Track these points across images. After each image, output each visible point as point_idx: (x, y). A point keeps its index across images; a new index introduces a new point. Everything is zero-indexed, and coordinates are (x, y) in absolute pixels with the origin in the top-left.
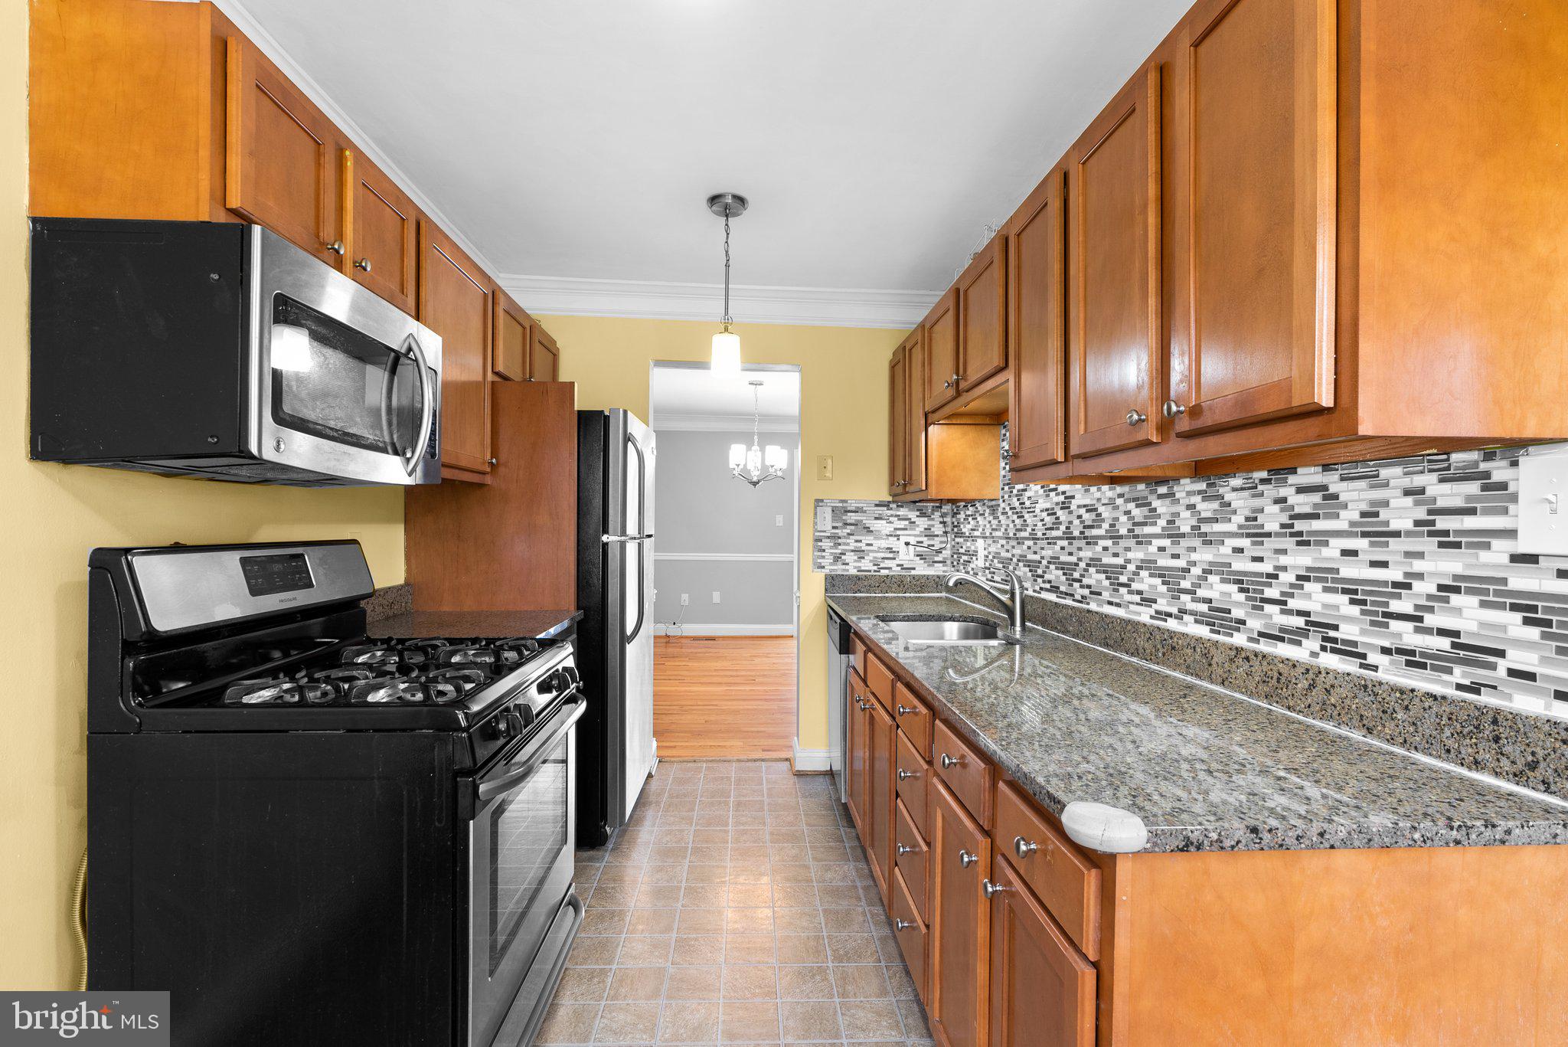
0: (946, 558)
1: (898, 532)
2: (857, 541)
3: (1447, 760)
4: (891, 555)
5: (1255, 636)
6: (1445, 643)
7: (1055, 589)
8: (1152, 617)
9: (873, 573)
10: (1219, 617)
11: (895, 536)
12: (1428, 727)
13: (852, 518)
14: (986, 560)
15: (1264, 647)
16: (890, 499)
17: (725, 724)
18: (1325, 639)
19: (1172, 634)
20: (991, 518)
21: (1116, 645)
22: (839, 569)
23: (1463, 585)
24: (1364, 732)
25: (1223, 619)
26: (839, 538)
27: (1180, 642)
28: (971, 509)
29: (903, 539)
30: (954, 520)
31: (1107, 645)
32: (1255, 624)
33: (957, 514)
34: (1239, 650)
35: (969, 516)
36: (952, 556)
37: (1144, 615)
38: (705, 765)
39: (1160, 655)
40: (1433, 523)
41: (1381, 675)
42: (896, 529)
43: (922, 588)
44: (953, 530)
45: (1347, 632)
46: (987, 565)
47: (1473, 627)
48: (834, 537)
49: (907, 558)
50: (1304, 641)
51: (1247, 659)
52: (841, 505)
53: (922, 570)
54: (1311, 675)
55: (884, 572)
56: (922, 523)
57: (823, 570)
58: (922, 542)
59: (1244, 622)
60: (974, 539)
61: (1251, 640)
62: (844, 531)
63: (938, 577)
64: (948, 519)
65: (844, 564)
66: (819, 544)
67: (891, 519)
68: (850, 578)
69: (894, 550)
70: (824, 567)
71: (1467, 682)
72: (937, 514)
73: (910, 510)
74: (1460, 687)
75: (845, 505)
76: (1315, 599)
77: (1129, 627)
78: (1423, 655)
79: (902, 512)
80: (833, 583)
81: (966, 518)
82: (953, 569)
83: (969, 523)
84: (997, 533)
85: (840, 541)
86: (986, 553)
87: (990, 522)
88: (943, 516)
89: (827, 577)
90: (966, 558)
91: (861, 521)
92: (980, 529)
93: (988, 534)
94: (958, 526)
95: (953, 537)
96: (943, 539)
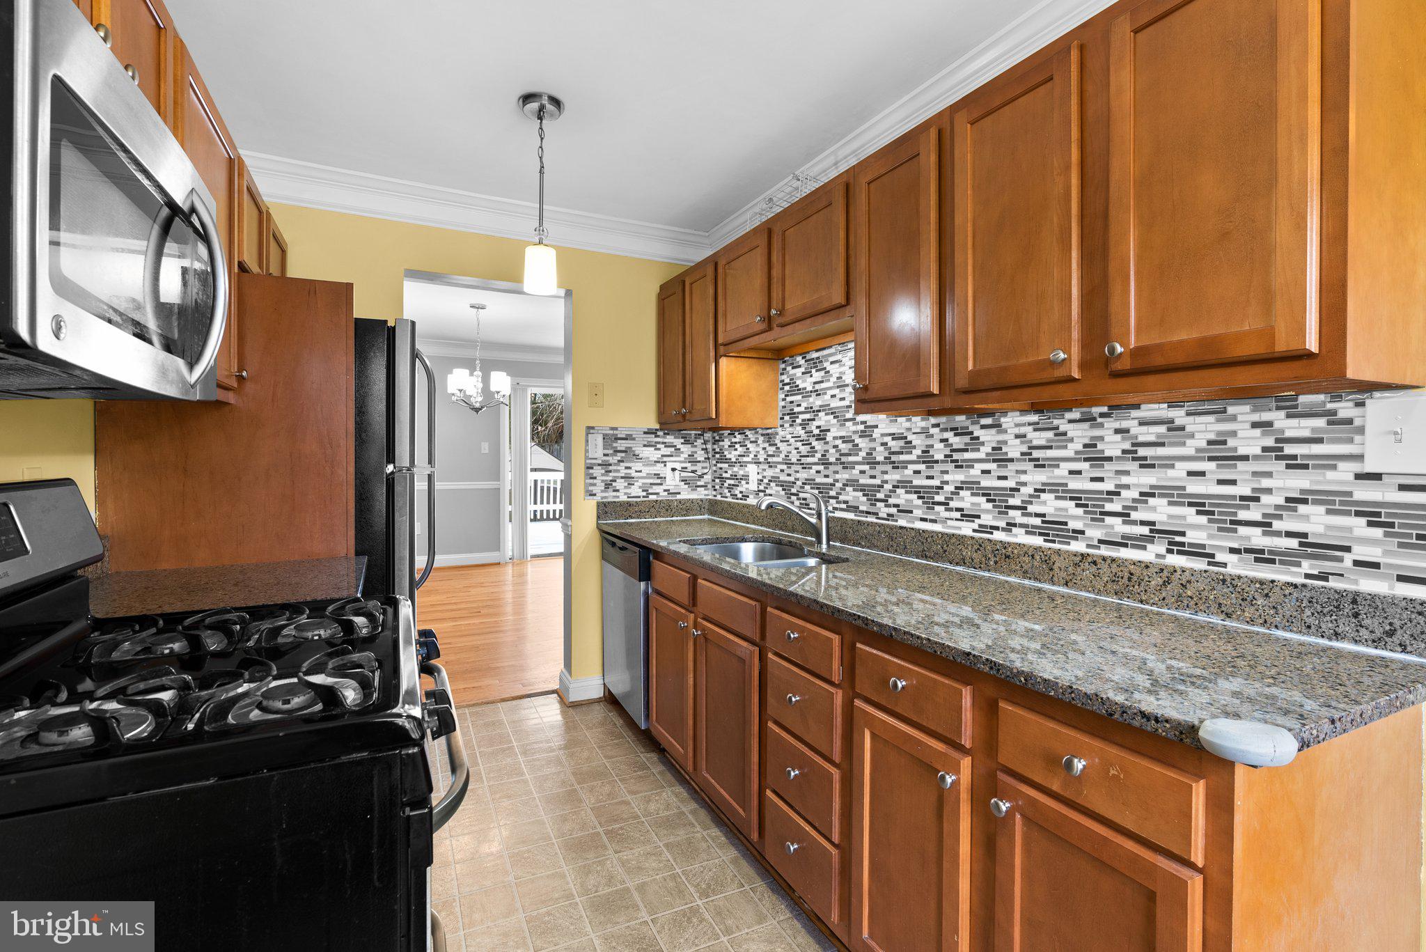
0: (708, 483)
1: (665, 459)
2: (627, 468)
3: (1308, 634)
4: (659, 481)
5: (1096, 543)
6: (1293, 543)
7: (855, 509)
8: (974, 531)
9: (642, 499)
10: (1053, 528)
11: (662, 462)
12: (1289, 608)
13: (621, 445)
14: (759, 484)
15: (1105, 551)
16: (658, 427)
18: (1170, 543)
19: (1005, 545)
20: (766, 445)
21: (937, 556)
22: (610, 496)
23: (1310, 497)
24: (1223, 616)
25: (1062, 530)
26: (610, 465)
27: (1016, 551)
28: (739, 436)
29: (670, 465)
30: (715, 446)
31: (926, 557)
32: (1095, 533)
33: (719, 441)
34: (1084, 556)
35: (736, 443)
36: (714, 481)
37: (966, 529)
39: (992, 563)
40: (1281, 449)
41: (1230, 570)
42: (663, 456)
43: (688, 511)
44: (714, 456)
45: (1192, 537)
46: (762, 488)
47: (1319, 529)
48: (605, 465)
49: (673, 483)
50: (1149, 546)
51: (1095, 563)
52: (611, 432)
53: (686, 495)
54: (1165, 573)
55: (652, 497)
56: (686, 449)
57: (595, 497)
58: (686, 468)
59: (1082, 532)
60: (743, 465)
61: (1089, 546)
62: (615, 458)
63: (702, 500)
64: (709, 446)
65: (614, 491)
66: (591, 471)
67: (658, 446)
68: (621, 504)
69: (661, 476)
70: (595, 495)
71: (1315, 572)
72: (700, 441)
73: (675, 438)
74: (1307, 576)
75: (615, 432)
76: (1160, 511)
77: (953, 540)
78: (1271, 552)
79: (670, 439)
80: (605, 509)
81: (732, 446)
82: (714, 493)
83: (736, 450)
84: (775, 459)
85: (611, 468)
86: (760, 477)
87: (764, 449)
88: (705, 443)
89: (599, 504)
90: (732, 482)
91: (630, 448)
92: (752, 456)
93: (762, 460)
94: (721, 452)
95: (714, 462)
96: (705, 465)
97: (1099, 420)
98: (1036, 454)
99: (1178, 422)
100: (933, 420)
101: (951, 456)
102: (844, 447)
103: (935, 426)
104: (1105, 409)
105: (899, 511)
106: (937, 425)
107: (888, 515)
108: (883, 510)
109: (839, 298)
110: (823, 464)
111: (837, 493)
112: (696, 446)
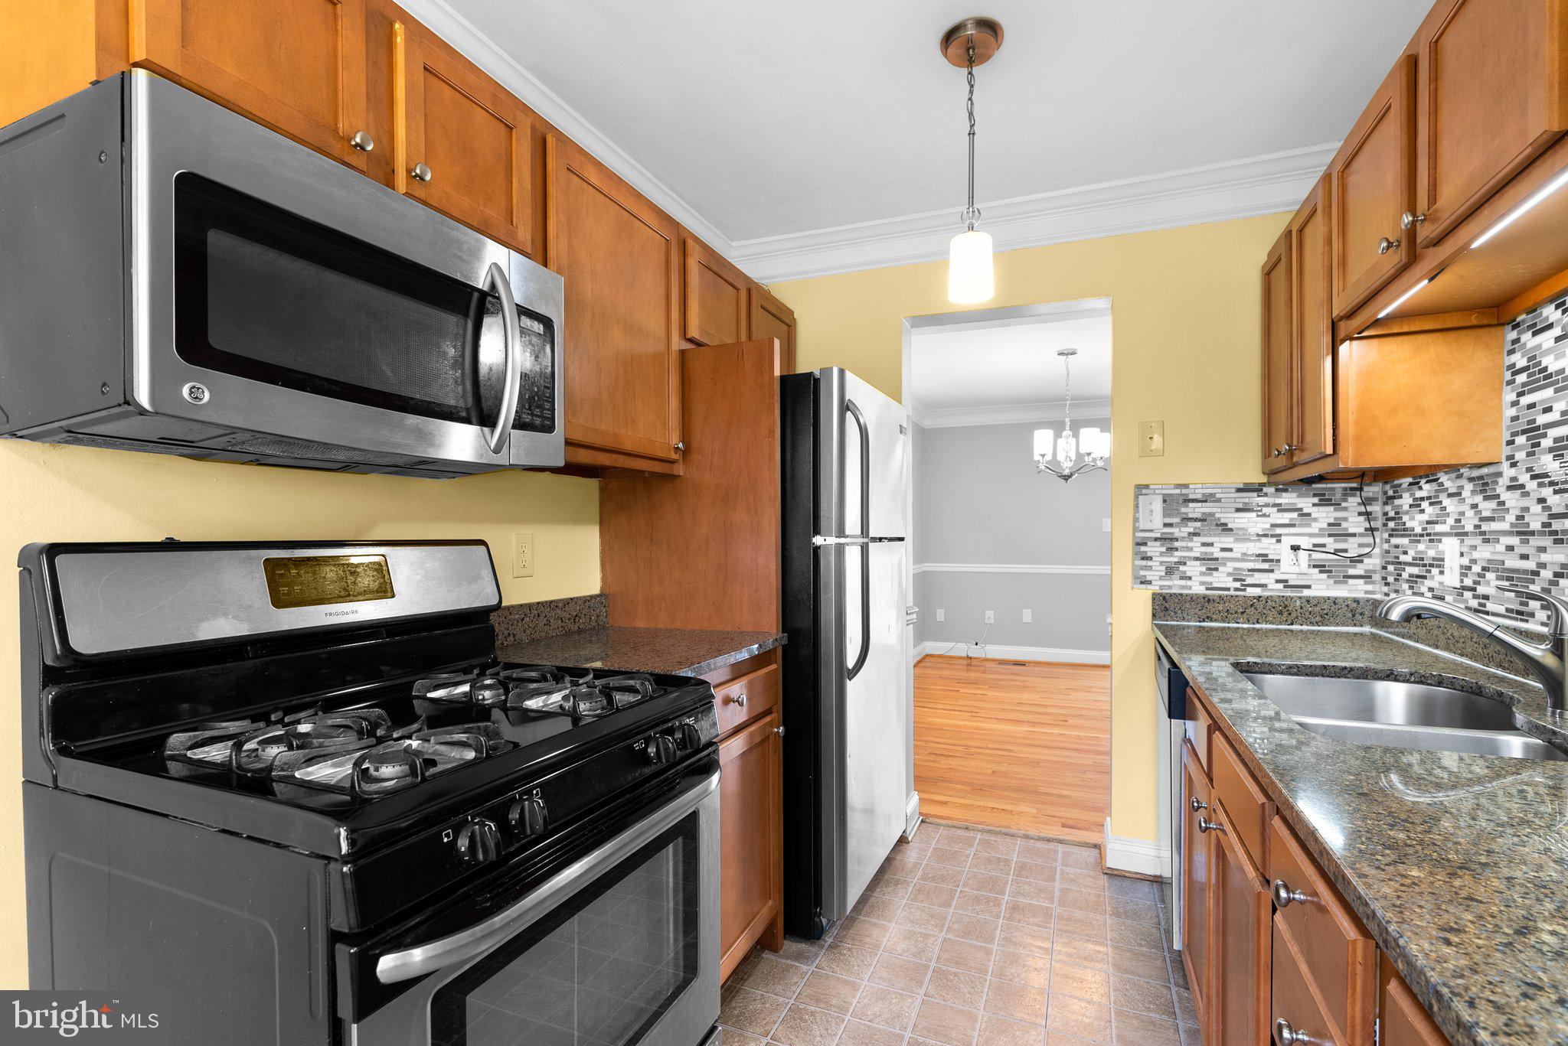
0: (1374, 572)
1: (1278, 531)
2: (1204, 544)
4: (1266, 566)
9: (1232, 592)
11: (1273, 536)
13: (1196, 510)
14: (1463, 575)
16: (1264, 479)
17: (1017, 779)
20: (1478, 498)
22: (1175, 585)
26: (1177, 540)
28: (1426, 487)
29: (1287, 541)
30: (1388, 508)
33: (1394, 498)
35: (1422, 499)
36: (1384, 568)
38: (979, 836)
42: (1273, 526)
43: (1324, 618)
44: (1385, 525)
46: (1468, 582)
48: (1166, 539)
49: (1296, 570)
52: (1178, 491)
53: (1322, 588)
55: (1252, 592)
56: (1324, 516)
57: (1149, 587)
58: (1324, 546)
60: (1434, 539)
62: (1183, 529)
63: (1356, 601)
64: (1376, 508)
65: (1182, 578)
66: (1143, 549)
67: (1265, 510)
68: (1193, 599)
69: (1270, 557)
70: (1150, 582)
72: (1353, 501)
73: (1298, 496)
75: (1184, 491)
79: (1286, 499)
80: (1164, 606)
81: (1416, 505)
82: (1386, 589)
83: (1422, 511)
84: (1495, 526)
85: (1176, 544)
86: (1465, 561)
87: (1475, 506)
88: (1366, 502)
89: (1155, 597)
90: (1415, 570)
91: (1212, 515)
92: (1450, 521)
93: (1469, 528)
94: (1397, 517)
95: (1386, 536)
96: (1365, 540)
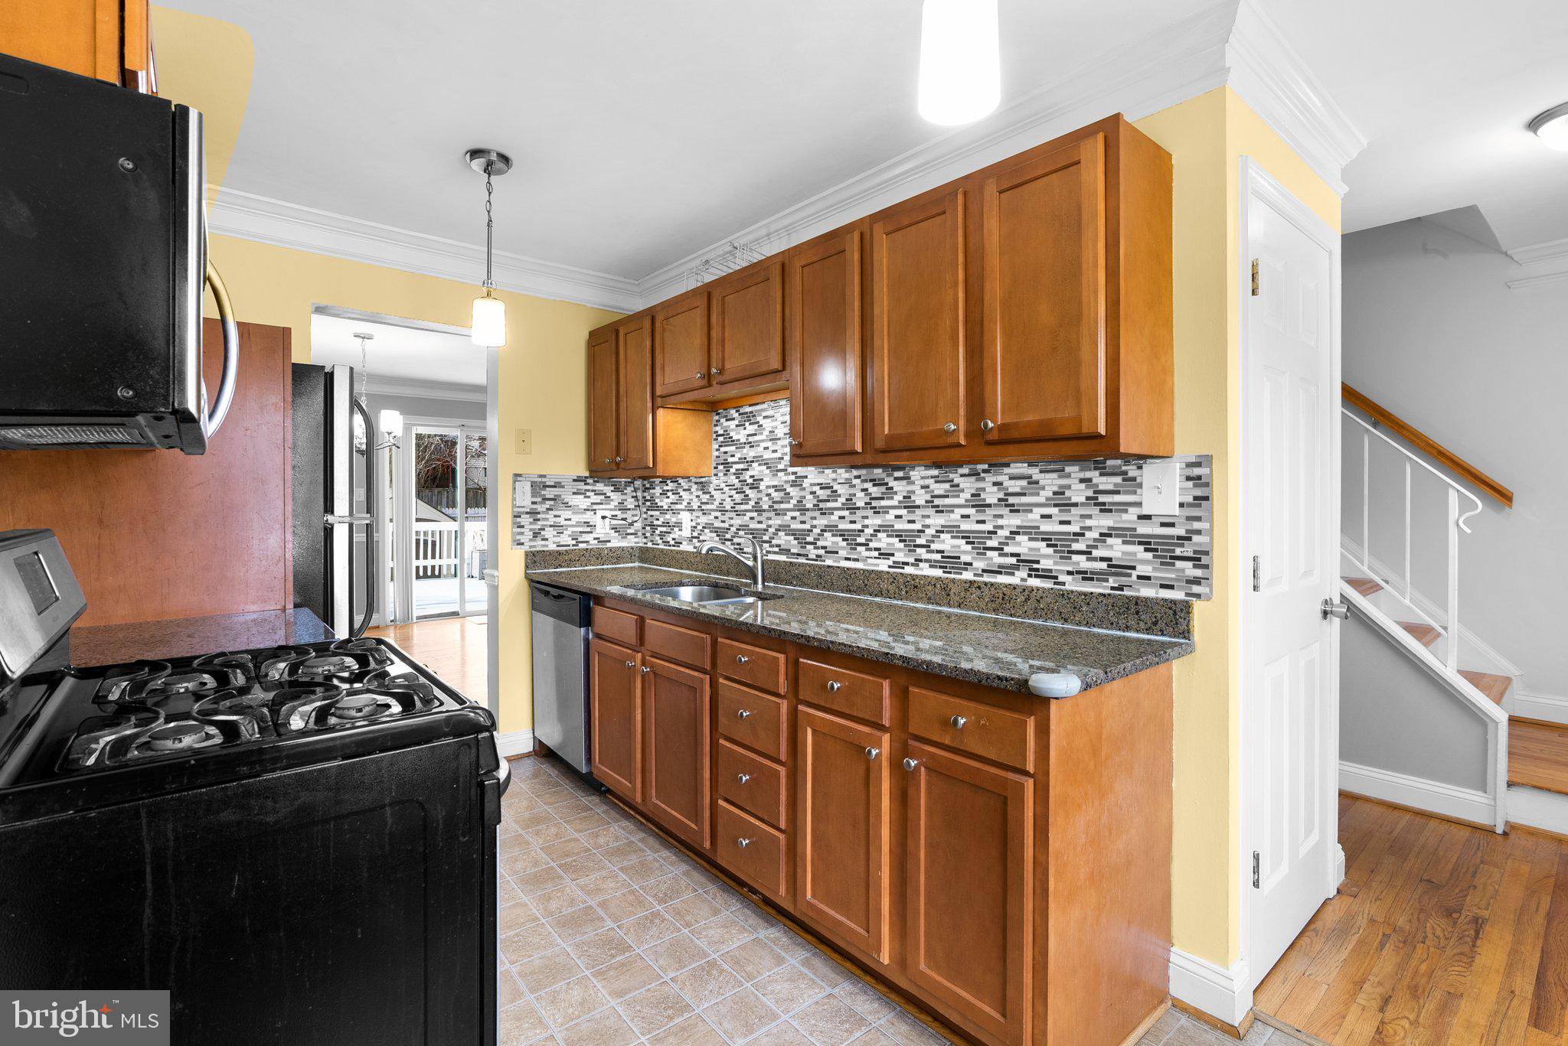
0: (639, 531)
1: (595, 507)
2: (555, 516)
3: (1112, 629)
4: (589, 529)
5: (980, 572)
6: (1104, 565)
7: (787, 552)
8: (890, 567)
9: (571, 548)
10: (950, 562)
11: (592, 510)
12: (1100, 613)
13: (549, 493)
14: (692, 531)
15: (987, 578)
16: (587, 474)
18: (1030, 570)
19: (913, 577)
20: (700, 493)
21: (859, 590)
22: (539, 545)
23: (1113, 532)
24: (1063, 621)
25: (956, 563)
26: (539, 513)
27: (922, 582)
28: (671, 484)
29: (600, 513)
30: (646, 494)
31: (850, 591)
32: (980, 565)
33: (650, 489)
34: (971, 582)
35: (668, 491)
36: (645, 528)
37: (883, 566)
39: (903, 593)
40: (1097, 498)
41: (1068, 587)
42: (592, 504)
43: (619, 559)
44: (644, 504)
45: (1045, 564)
46: (695, 534)
47: (1119, 555)
48: (533, 513)
49: (603, 531)
50: (1016, 573)
51: (979, 588)
52: (540, 480)
53: (616, 542)
54: (1027, 592)
55: (582, 546)
56: (616, 497)
57: (522, 547)
58: (616, 516)
59: (971, 564)
60: (675, 512)
61: (975, 575)
62: (543, 506)
63: (632, 548)
64: (639, 494)
65: (543, 540)
66: (518, 520)
67: (588, 494)
68: (550, 553)
69: (591, 524)
70: (523, 544)
71: (1117, 585)
72: (630, 489)
73: (605, 485)
74: (1113, 588)
75: (544, 480)
76: (1024, 545)
77: (873, 575)
78: (1092, 573)
79: (600, 487)
80: (533, 559)
81: (664, 493)
82: (645, 540)
83: (668, 497)
84: (709, 507)
85: (539, 516)
86: (694, 524)
87: (698, 496)
88: (635, 490)
89: (527, 554)
90: (664, 529)
91: (560, 496)
92: (685, 503)
93: (695, 507)
94: (652, 500)
95: (645, 510)
96: (634, 512)
97: (982, 475)
98: (937, 502)
99: (1035, 477)
100: (855, 472)
101: (870, 503)
102: (777, 496)
103: (857, 477)
104: (986, 467)
105: (826, 552)
106: (858, 477)
107: (817, 556)
108: (813, 553)
109: (776, 364)
110: (756, 511)
111: (770, 538)
112: (626, 494)
